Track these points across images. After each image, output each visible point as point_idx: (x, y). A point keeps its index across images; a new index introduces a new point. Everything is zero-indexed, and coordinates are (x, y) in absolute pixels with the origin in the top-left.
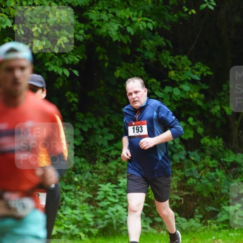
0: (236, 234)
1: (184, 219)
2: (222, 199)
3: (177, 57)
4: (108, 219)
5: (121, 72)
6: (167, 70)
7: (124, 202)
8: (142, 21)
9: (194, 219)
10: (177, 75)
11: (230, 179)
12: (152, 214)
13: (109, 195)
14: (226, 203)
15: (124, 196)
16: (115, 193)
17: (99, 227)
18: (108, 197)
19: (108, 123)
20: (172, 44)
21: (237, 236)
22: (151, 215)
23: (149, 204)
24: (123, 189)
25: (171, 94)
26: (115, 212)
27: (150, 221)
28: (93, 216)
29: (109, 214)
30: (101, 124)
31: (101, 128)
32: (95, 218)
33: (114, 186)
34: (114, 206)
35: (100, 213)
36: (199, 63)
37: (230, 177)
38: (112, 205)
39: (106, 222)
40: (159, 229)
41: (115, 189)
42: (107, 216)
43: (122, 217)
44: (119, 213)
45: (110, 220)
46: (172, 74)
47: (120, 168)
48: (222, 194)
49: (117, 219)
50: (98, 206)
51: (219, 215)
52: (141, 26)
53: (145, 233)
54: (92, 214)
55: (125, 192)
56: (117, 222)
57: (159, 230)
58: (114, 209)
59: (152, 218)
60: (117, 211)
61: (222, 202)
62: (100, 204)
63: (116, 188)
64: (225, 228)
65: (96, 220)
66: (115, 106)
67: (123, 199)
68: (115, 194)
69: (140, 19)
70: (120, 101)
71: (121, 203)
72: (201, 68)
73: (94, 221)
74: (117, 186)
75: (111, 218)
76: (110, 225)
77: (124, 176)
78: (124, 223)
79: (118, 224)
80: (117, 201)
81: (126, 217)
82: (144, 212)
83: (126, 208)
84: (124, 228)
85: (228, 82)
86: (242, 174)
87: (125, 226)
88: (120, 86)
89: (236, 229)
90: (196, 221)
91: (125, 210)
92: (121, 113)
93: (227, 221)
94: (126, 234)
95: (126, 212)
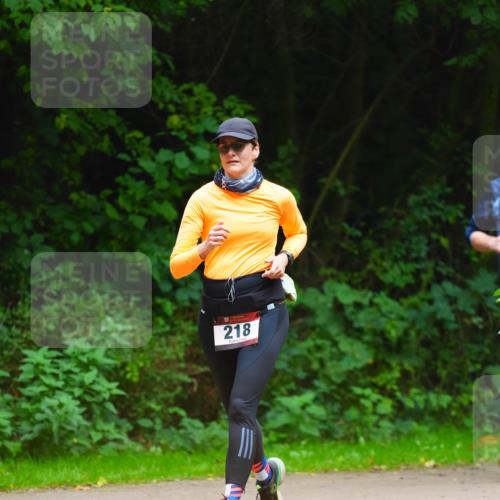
0: (304, 453)
1: (198, 423)
2: (275, 381)
3: (186, 86)
4: (42, 422)
5: (67, 119)
6: (166, 114)
7: (74, 386)
8: (113, 11)
9: (218, 423)
10: (184, 122)
11: (292, 341)
12: (133, 412)
13: (44, 373)
14: (283, 390)
15: (76, 374)
16: (58, 368)
17: (23, 438)
18: (42, 377)
19: (42, 223)
20: (174, 61)
21: (306, 459)
22: (131, 415)
23: (127, 392)
24: (73, 360)
25: (170, 165)
26: (56, 408)
27: (128, 426)
28: (10, 415)
29: (43, 412)
30: (29, 225)
31: (30, 233)
32: (15, 420)
33: (54, 354)
34: (54, 395)
35: (26, 410)
36: (232, 97)
37: (291, 337)
38: (51, 393)
39: (37, 428)
40: (147, 441)
41: (56, 361)
42: (38, 416)
43: (69, 418)
44: (64, 409)
45: (46, 423)
46: (175, 120)
48: (276, 372)
49: (60, 422)
50: (20, 395)
51: (269, 415)
53: (118, 451)
54: (8, 411)
55: (76, 366)
56: (61, 428)
57: (146, 445)
58: (53, 402)
59: (132, 420)
60: (61, 405)
61: (273, 388)
62: (26, 391)
63: (58, 357)
64: (282, 441)
65: (18, 423)
66: (56, 189)
67: (73, 380)
68: (56, 371)
69: (110, 9)
70: (66, 178)
71: (68, 389)
72: (235, 108)
73: (12, 425)
74: (60, 354)
75: (48, 420)
76: (47, 433)
78: (75, 429)
79: (63, 433)
80: (60, 384)
81: (80, 418)
82: (116, 407)
83: (79, 398)
84: (75, 440)
85: (290, 142)
86: (317, 330)
87: (77, 437)
88: (67, 147)
89: (303, 443)
90: (223, 428)
91: (78, 403)
92: (70, 202)
93: (286, 428)
94: (79, 452)
95: (79, 406)
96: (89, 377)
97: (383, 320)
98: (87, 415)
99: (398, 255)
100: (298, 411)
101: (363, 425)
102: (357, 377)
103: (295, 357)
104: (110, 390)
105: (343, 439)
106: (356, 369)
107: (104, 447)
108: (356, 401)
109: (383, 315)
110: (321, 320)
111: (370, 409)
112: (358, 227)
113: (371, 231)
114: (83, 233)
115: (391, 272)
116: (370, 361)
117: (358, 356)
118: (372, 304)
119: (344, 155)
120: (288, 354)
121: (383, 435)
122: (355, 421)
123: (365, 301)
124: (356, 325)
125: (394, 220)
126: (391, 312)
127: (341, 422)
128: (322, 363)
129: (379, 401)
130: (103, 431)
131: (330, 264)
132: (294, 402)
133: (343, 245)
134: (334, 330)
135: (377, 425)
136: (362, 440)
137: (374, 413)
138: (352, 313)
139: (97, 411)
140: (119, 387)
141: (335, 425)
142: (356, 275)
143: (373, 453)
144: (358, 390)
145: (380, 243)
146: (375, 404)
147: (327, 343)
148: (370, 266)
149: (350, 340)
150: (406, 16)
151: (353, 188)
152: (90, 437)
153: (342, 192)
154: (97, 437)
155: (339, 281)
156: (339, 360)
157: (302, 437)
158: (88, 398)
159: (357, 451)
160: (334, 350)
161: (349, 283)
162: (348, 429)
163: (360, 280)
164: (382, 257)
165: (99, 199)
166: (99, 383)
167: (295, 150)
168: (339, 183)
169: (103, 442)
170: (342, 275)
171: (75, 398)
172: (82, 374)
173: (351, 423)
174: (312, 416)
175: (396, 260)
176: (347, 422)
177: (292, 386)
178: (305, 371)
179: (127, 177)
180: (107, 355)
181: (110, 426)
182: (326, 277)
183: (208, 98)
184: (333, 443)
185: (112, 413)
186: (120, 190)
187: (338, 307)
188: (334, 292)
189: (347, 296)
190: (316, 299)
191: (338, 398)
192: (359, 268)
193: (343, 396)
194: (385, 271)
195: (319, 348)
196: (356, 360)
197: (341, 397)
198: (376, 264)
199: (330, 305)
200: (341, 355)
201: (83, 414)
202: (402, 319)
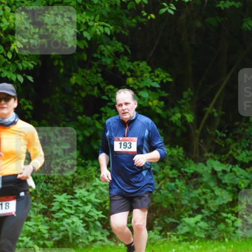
0: (197, 246)
2: (182, 210)
3: (136, 63)
4: (64, 231)
5: (76, 79)
6: (126, 77)
7: (80, 213)
8: (99, 25)
9: (153, 231)
10: (135, 81)
11: (190, 190)
13: (65, 206)
14: (186, 214)
15: (80, 207)
16: (71, 204)
17: (54, 239)
18: (64, 208)
20: (130, 49)
21: (198, 249)
22: (109, 227)
23: (107, 216)
24: (79, 200)
26: (70, 224)
28: (48, 228)
29: (64, 226)
32: (50, 230)
33: (70, 197)
34: (70, 217)
35: (55, 225)
36: (159, 69)
37: (190, 188)
38: (68, 216)
39: (61, 234)
40: (117, 241)
41: (70, 200)
42: (62, 228)
43: (77, 229)
44: (75, 225)
45: (66, 231)
46: (130, 80)
47: (76, 178)
48: (183, 206)
49: (73, 231)
50: (53, 218)
51: (179, 227)
52: (97, 30)
53: (102, 246)
54: (47, 226)
55: (81, 203)
56: (73, 234)
57: (116, 243)
58: (69, 221)
59: (109, 230)
60: (73, 223)
61: (181, 214)
62: (55, 216)
63: (72, 199)
64: (186, 240)
65: (51, 232)
66: (71, 114)
67: (79, 210)
68: (71, 205)
69: (97, 24)
70: (75, 108)
71: (77, 215)
72: (160, 74)
73: (49, 233)
74: (72, 197)
75: (66, 230)
76: (66, 237)
77: (80, 186)
78: (80, 235)
79: (74, 236)
80: (73, 212)
81: (83, 229)
82: (101, 223)
83: (82, 219)
84: (80, 240)
85: (189, 89)
86: (203, 184)
87: (81, 239)
88: (76, 93)
89: (197, 241)
90: (156, 234)
91: (82, 221)
92: (77, 120)
93: (188, 233)
94: (83, 246)
95: (82, 223)
96: (88, 208)
97: (237, 179)
98: (86, 228)
99: (245, 147)
100: (193, 225)
101: (227, 233)
102: (224, 208)
103: (192, 198)
104: (98, 215)
105: (216, 239)
106: (223, 204)
107: (95, 244)
108: (223, 220)
109: (237, 177)
110: (205, 179)
111: (231, 224)
112: (224, 132)
113: (231, 135)
114: (84, 136)
115: (241, 155)
116: (231, 200)
117: (224, 197)
118: (231, 171)
119: (216, 96)
120: (189, 197)
121: (237, 237)
122: (223, 230)
123: (228, 170)
124: (223, 182)
125: (242, 129)
126: (241, 175)
127: (216, 231)
128: (206, 201)
129: (236, 220)
130: (95, 236)
131: (210, 151)
132: (192, 221)
133: (216, 141)
134: (212, 184)
135: (234, 233)
136: (227, 240)
137: (233, 226)
138: (222, 176)
139: (91, 225)
140: (102, 214)
141: (213, 232)
142: (223, 156)
143: (232, 246)
144: (225, 215)
145: (235, 140)
146: (233, 222)
147: (209, 191)
148: (231, 152)
149: (220, 189)
150: (248, 27)
151: (221, 113)
152: (88, 239)
153: (216, 115)
154: (91, 239)
155: (215, 160)
156: (215, 199)
157: (196, 238)
158: (87, 219)
159: (224, 245)
160: (212, 194)
161: (220, 160)
162: (220, 234)
163: (225, 159)
164: (237, 147)
165: (92, 119)
166: (92, 212)
167: (192, 94)
168: (214, 110)
169: (94, 241)
170: (216, 157)
171: (80, 219)
172: (84, 207)
173: (221, 231)
174: (200, 228)
175: (243, 149)
176: (218, 231)
177: (191, 212)
178: (197, 205)
179: (107, 108)
180: (96, 198)
181: (98, 234)
182: (208, 157)
183: (147, 69)
184: (212, 241)
185: (99, 227)
186: (103, 114)
187: (214, 173)
188: (212, 165)
189: (219, 167)
190: (203, 169)
191: (215, 218)
192: (225, 153)
193: (217, 218)
194: (238, 154)
195: (204, 193)
196: (224, 200)
197: (216, 218)
198: (233, 151)
199: (210, 172)
200: (216, 197)
201: (84, 227)
202: (247, 178)
